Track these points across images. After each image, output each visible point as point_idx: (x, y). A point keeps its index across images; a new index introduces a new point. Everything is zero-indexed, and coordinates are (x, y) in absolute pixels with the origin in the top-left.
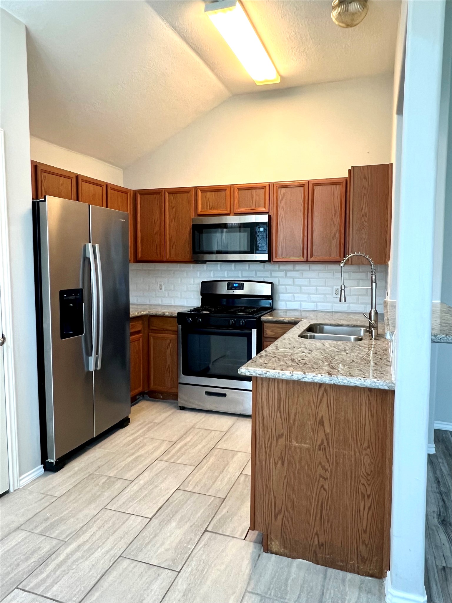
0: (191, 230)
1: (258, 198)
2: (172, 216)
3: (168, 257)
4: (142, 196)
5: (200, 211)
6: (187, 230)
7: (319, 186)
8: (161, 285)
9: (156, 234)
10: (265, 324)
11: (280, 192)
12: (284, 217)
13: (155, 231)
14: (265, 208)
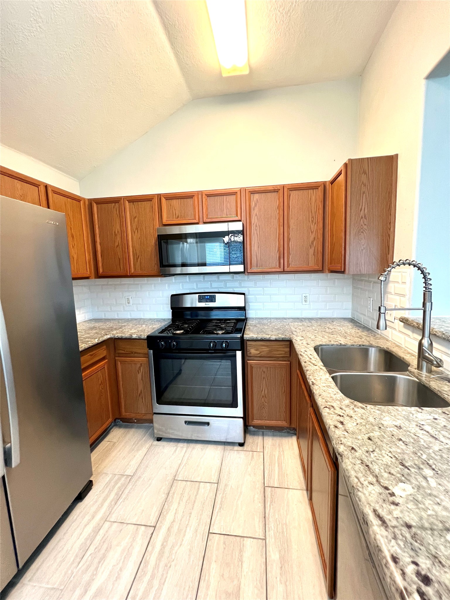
0: (156, 241)
1: (228, 205)
2: (134, 227)
3: (133, 271)
4: (99, 206)
5: (165, 221)
6: (152, 241)
7: (294, 191)
8: (128, 299)
9: (117, 246)
10: (248, 343)
11: (253, 198)
12: (258, 225)
13: (116, 244)
14: (237, 215)
